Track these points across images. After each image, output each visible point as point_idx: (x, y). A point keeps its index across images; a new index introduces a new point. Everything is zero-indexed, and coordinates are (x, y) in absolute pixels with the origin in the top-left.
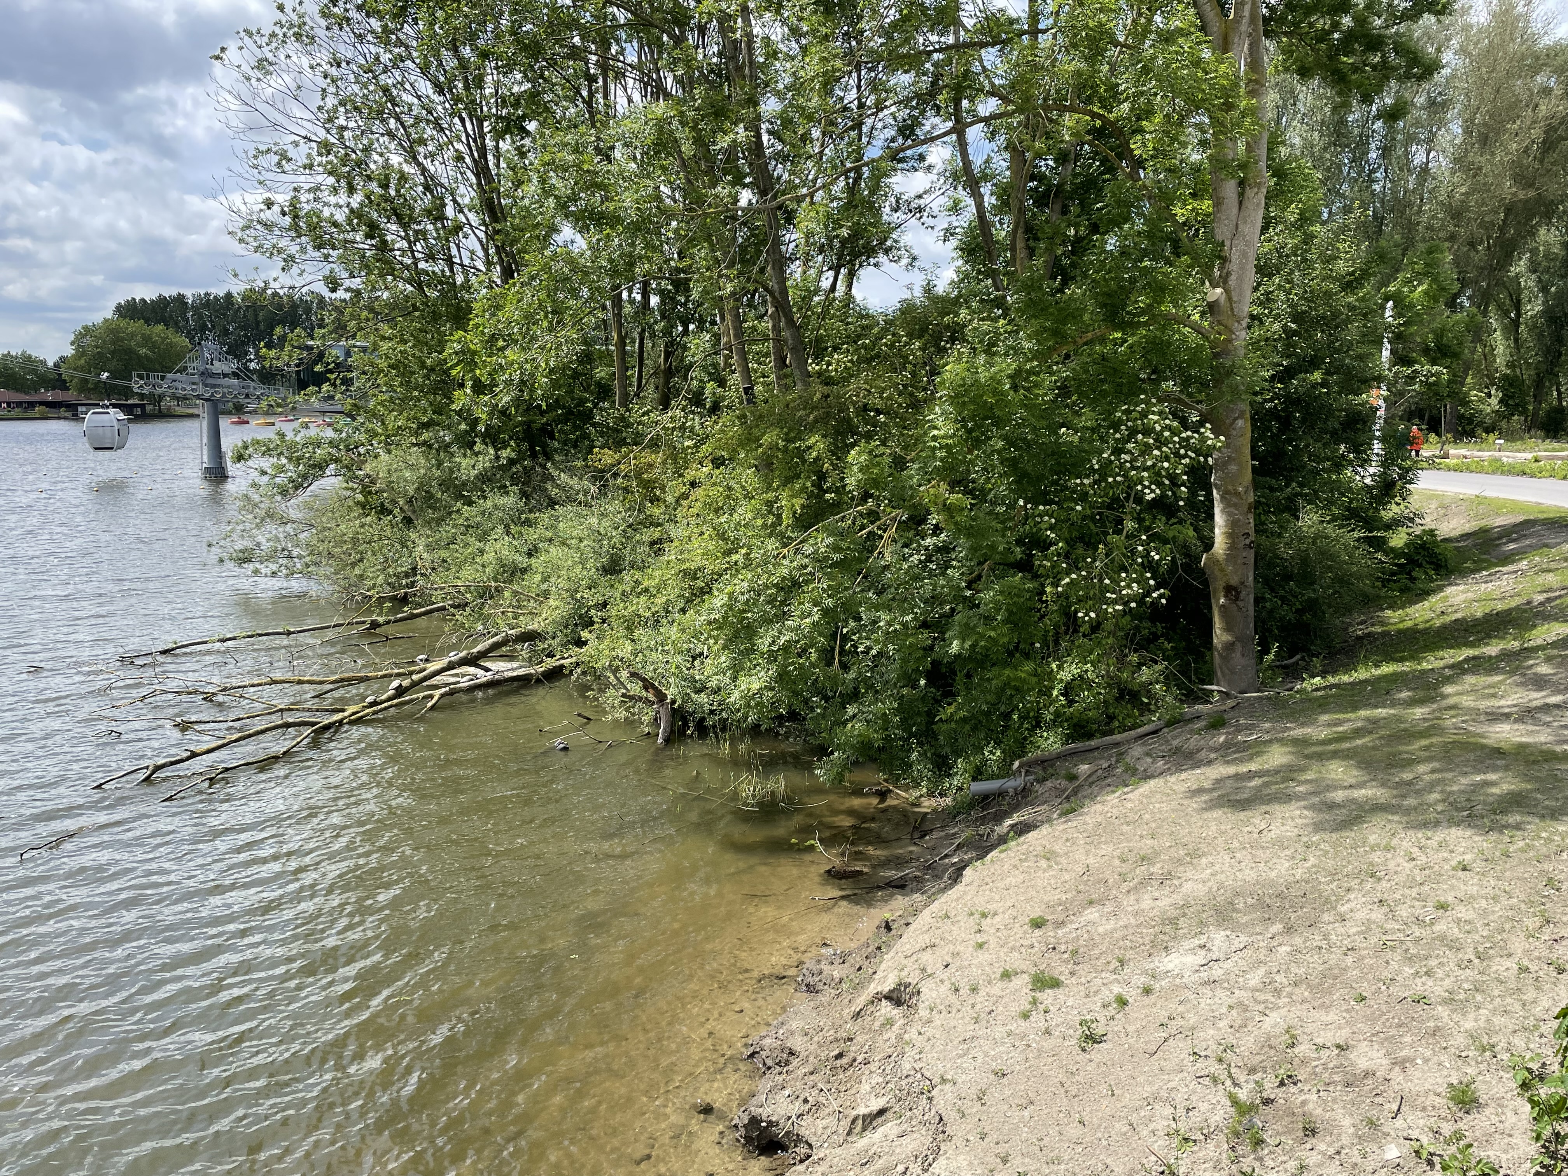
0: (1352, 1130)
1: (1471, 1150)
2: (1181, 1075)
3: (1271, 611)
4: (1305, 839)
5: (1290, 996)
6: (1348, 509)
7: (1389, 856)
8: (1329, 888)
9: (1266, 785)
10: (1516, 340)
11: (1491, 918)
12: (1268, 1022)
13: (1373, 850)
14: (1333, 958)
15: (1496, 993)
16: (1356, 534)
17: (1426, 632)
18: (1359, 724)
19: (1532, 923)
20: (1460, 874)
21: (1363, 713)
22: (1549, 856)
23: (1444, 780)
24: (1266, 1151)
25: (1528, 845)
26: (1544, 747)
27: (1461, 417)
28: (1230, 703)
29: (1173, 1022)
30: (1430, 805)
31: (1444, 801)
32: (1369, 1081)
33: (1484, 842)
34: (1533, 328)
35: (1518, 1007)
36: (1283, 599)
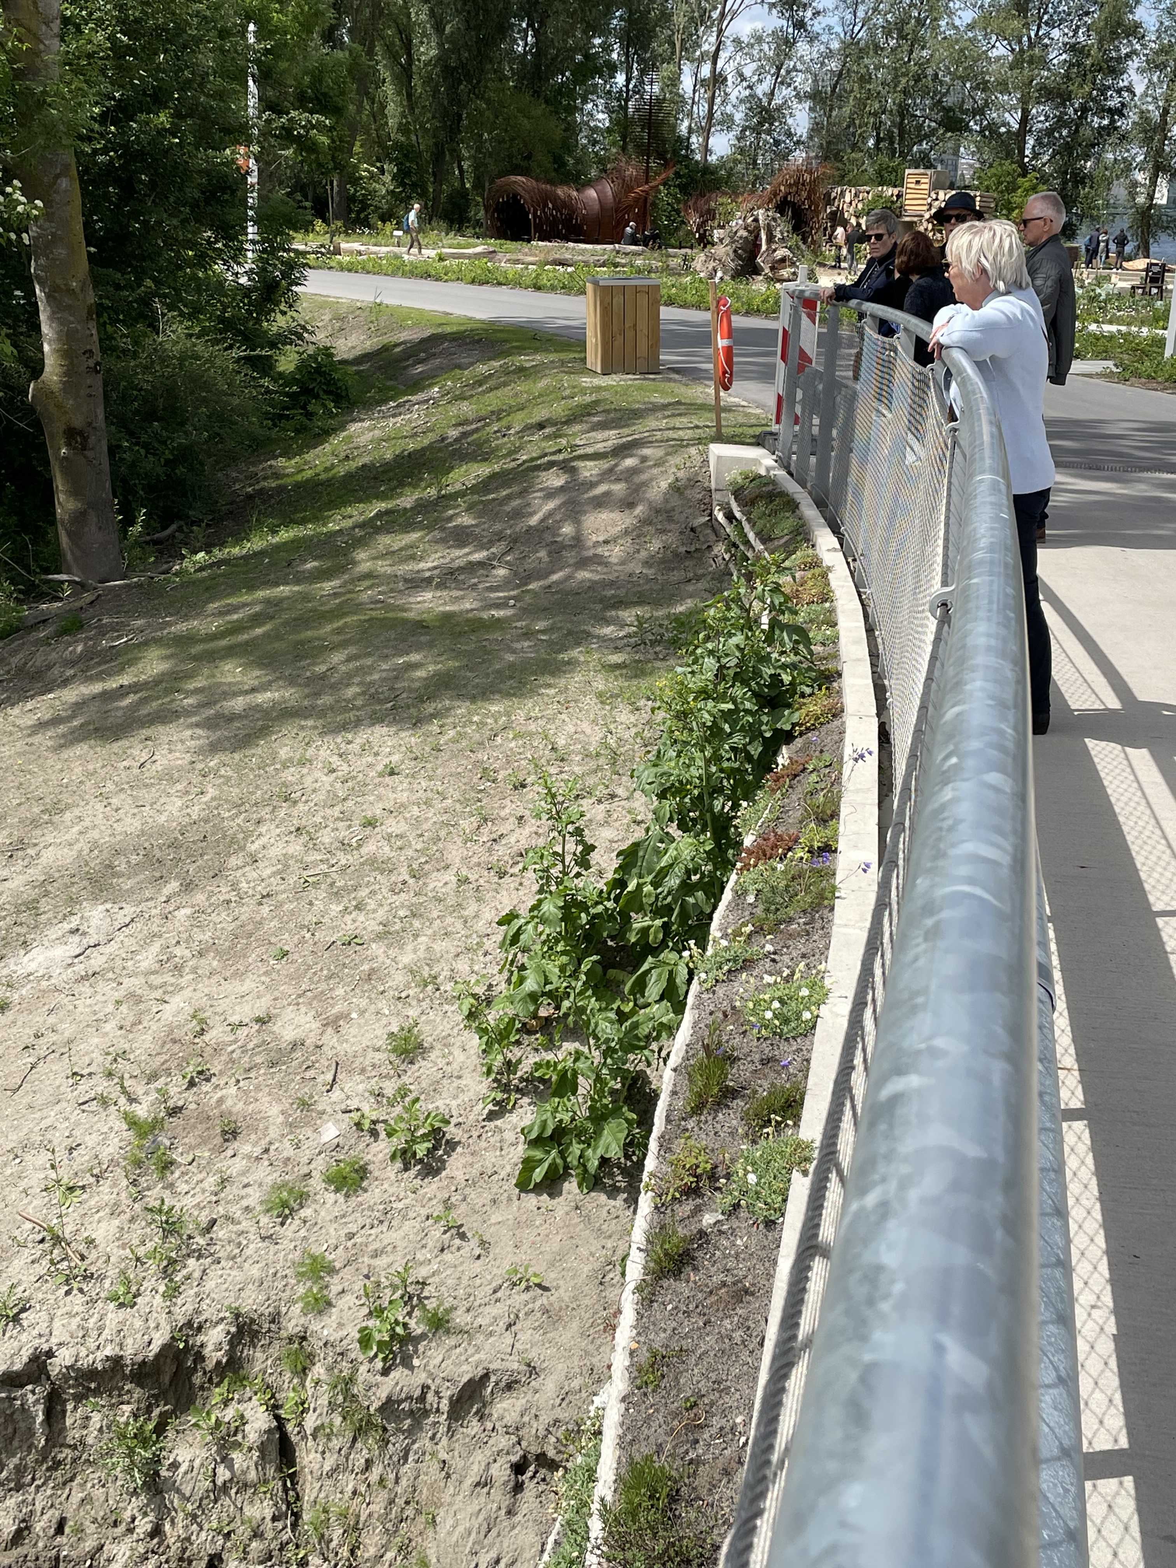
0: (281, 1119)
1: (417, 1106)
2: (58, 1108)
3: (133, 465)
4: (199, 766)
5: (194, 970)
6: (222, 320)
7: (305, 771)
8: (234, 824)
9: (144, 701)
10: (409, 96)
11: (425, 827)
12: (168, 1010)
13: (285, 767)
14: (245, 912)
15: (435, 914)
16: (235, 353)
17: (328, 483)
18: (257, 608)
19: (467, 824)
20: (387, 779)
21: (261, 594)
22: (482, 743)
23: (362, 668)
24: (177, 1174)
25: (459, 733)
26: (470, 615)
27: (352, 199)
28: (88, 597)
29: (42, 1041)
30: (348, 701)
31: (363, 693)
32: (298, 1054)
33: (411, 738)
34: (428, 80)
35: (459, 925)
36: (146, 446)
